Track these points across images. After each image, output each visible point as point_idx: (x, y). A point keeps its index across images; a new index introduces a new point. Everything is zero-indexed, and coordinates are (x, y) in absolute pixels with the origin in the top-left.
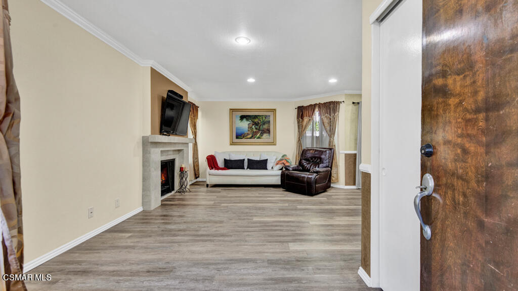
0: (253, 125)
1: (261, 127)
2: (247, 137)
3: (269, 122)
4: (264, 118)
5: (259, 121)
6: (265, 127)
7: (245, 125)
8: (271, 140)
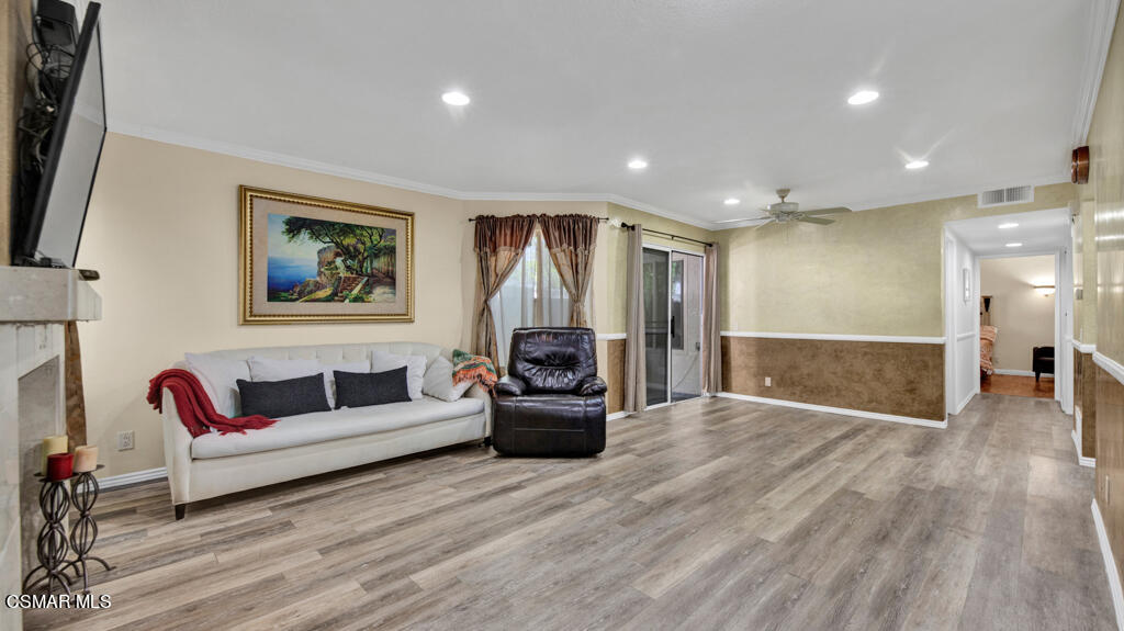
0: (337, 255)
1: (367, 264)
2: (313, 296)
3: (391, 251)
4: (376, 237)
5: (360, 246)
6: (381, 263)
7: (305, 255)
8: (398, 308)
